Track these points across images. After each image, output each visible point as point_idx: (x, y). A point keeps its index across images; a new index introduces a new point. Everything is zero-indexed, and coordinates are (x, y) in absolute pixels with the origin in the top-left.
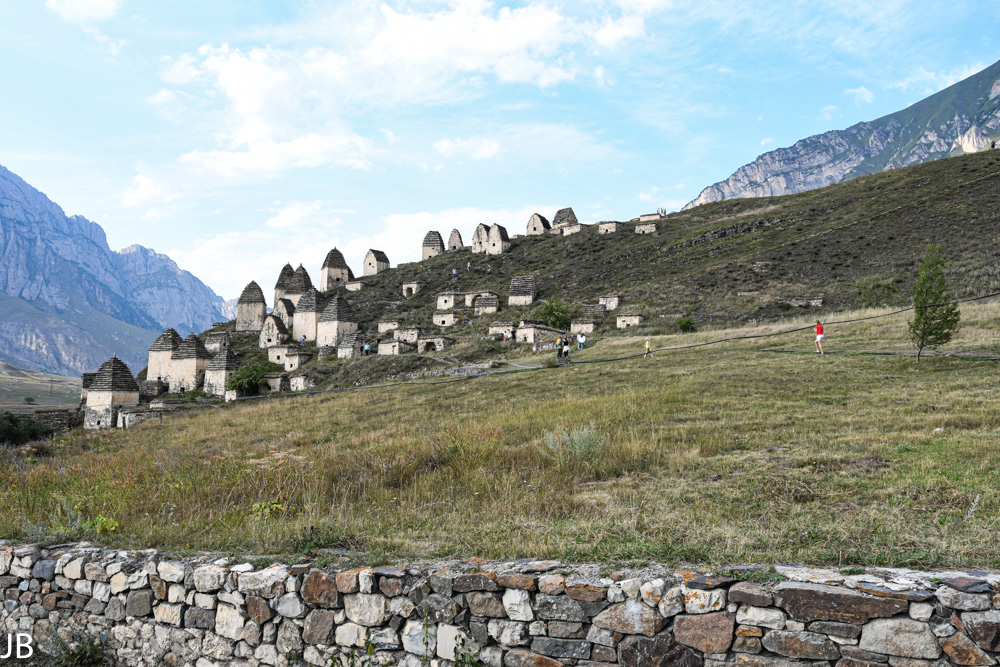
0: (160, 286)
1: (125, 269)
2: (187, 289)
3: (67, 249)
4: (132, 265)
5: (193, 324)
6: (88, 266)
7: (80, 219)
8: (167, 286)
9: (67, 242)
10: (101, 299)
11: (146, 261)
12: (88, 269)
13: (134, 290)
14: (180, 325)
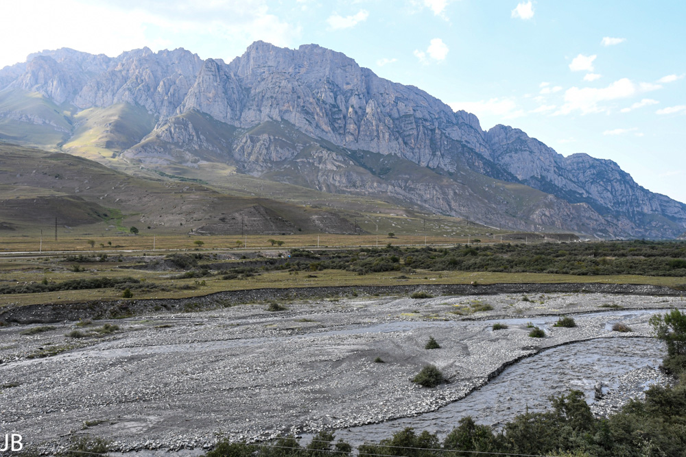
0: (516, 151)
1: (492, 142)
2: (535, 151)
3: (455, 134)
4: (497, 138)
5: (541, 175)
6: (469, 143)
7: (462, 112)
8: (521, 150)
9: (454, 129)
10: (477, 164)
11: (506, 134)
12: (469, 145)
13: (499, 156)
14: (531, 177)
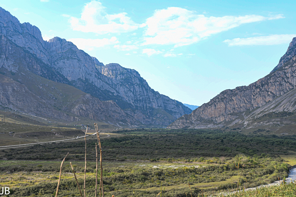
0: (68, 59)
1: (51, 50)
2: (82, 60)
3: (20, 41)
4: (54, 47)
5: (85, 78)
6: (31, 49)
7: (27, 24)
8: (72, 58)
9: (19, 37)
10: (35, 67)
11: (62, 45)
13: (55, 61)
14: (78, 79)
